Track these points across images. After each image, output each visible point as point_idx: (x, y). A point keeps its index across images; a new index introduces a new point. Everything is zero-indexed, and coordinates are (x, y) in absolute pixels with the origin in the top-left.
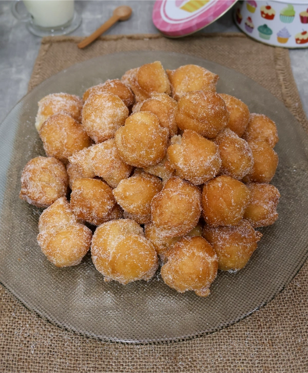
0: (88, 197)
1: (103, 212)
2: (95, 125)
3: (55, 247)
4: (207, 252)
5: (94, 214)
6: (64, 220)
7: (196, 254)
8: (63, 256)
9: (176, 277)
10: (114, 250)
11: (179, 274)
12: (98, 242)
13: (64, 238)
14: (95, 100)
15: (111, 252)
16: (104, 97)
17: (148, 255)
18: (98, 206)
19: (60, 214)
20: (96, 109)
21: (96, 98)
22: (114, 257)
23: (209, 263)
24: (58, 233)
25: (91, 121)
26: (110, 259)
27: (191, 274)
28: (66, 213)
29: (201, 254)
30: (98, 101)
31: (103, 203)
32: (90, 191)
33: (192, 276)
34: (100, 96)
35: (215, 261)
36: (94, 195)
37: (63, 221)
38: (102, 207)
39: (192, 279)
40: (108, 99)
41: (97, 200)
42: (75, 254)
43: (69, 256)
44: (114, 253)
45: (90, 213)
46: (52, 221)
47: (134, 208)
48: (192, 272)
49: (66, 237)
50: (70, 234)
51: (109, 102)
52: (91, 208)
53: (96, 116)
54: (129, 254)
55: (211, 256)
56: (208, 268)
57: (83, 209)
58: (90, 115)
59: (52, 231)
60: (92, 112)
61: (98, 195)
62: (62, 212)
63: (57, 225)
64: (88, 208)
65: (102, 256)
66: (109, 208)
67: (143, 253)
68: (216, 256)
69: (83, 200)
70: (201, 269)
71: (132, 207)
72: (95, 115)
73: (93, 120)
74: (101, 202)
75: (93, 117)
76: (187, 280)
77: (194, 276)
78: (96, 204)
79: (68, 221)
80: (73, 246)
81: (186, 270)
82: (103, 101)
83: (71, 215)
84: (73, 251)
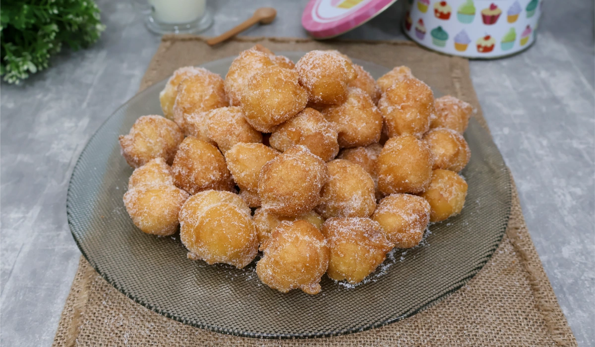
0: (193, 156)
1: (203, 178)
2: (235, 84)
3: (142, 205)
4: (314, 236)
5: (192, 178)
6: (158, 179)
7: (301, 239)
8: (150, 215)
9: (277, 270)
10: (203, 214)
11: (280, 265)
12: (189, 205)
13: (155, 196)
14: (245, 57)
15: (199, 217)
16: (257, 56)
17: (243, 228)
18: (199, 169)
19: (154, 173)
20: (243, 66)
21: (248, 55)
22: (202, 223)
23: (317, 248)
24: (148, 191)
25: (233, 80)
26: (197, 224)
27: (295, 263)
28: (161, 173)
29: (307, 238)
30: (248, 58)
31: (207, 169)
32: (197, 151)
33: (298, 265)
34: (252, 54)
35: (325, 247)
36: (201, 157)
37: (157, 181)
38: (205, 173)
39: (297, 270)
40: (260, 60)
41: (202, 163)
42: (166, 215)
43: (158, 217)
44: (202, 217)
45: (188, 176)
46: (143, 180)
47: (245, 175)
48: (296, 260)
49: (157, 195)
50: (163, 193)
51: (260, 63)
52: (191, 170)
53: (240, 75)
54: (219, 221)
55: (320, 240)
56: (316, 253)
57: (182, 169)
58: (233, 72)
59: (143, 189)
60: (237, 70)
61: (205, 158)
62: (156, 171)
63: (149, 183)
64: (189, 169)
65: (189, 220)
66: (213, 178)
67: (236, 223)
68: (325, 241)
69: (186, 159)
70: (308, 255)
71: (243, 174)
72: (238, 73)
73: (235, 79)
74: (205, 167)
75: (236, 76)
76: (291, 272)
77: (300, 266)
78: (198, 167)
79: (163, 181)
80: (164, 207)
81: (290, 259)
82: (253, 60)
83: (168, 176)
84: (164, 212)
